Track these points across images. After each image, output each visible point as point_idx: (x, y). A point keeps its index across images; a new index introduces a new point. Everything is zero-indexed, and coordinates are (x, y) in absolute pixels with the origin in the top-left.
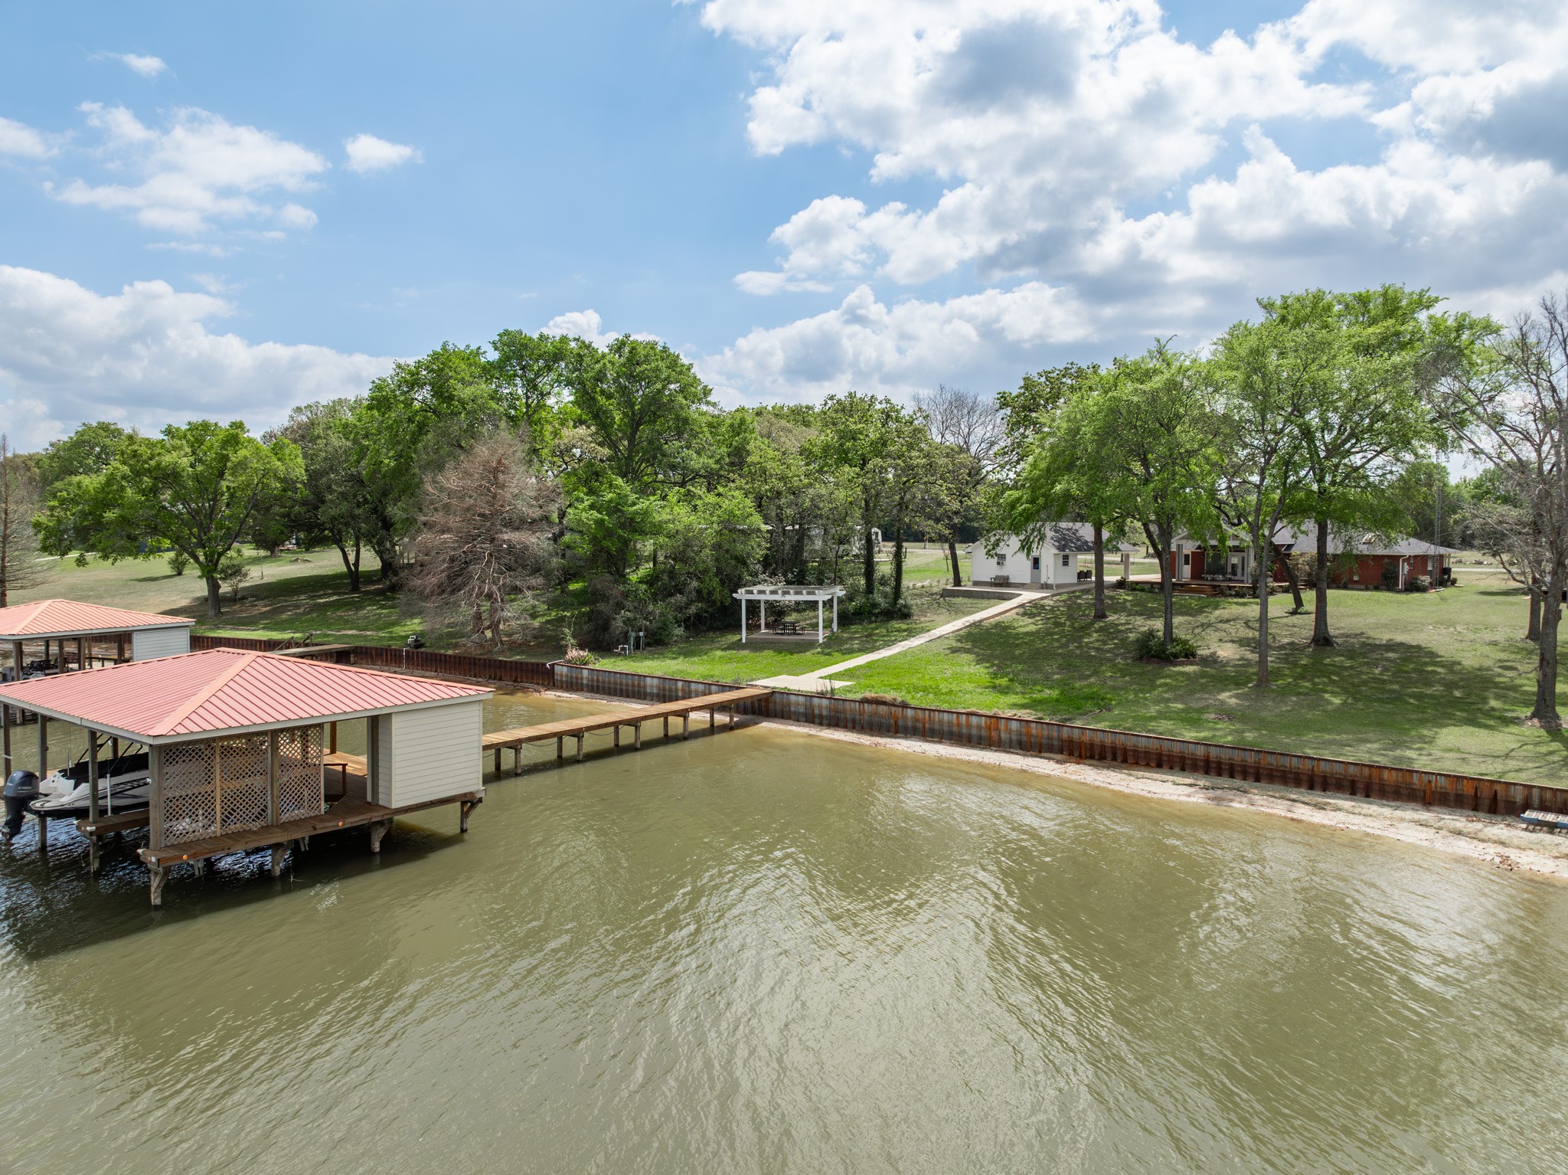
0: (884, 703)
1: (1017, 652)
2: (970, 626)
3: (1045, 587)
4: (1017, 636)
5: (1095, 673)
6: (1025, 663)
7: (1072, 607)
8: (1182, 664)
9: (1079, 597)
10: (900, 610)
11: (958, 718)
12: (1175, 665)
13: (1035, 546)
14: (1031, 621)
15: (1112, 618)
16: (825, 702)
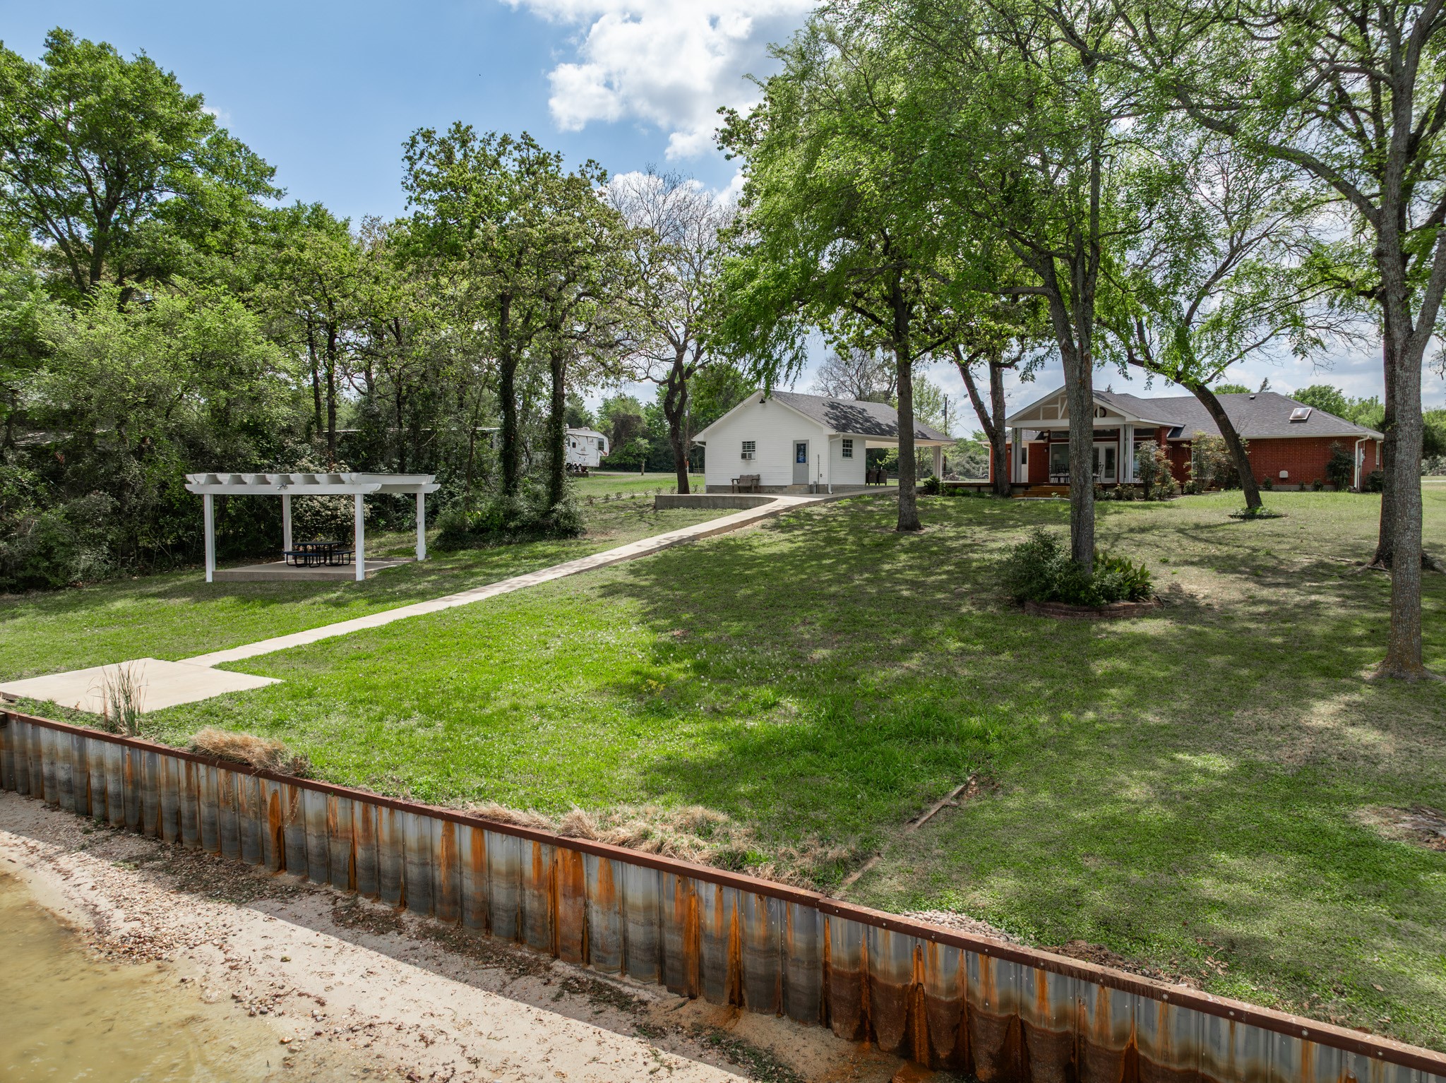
0: (243, 766)
1: (744, 592)
2: (666, 547)
3: (816, 489)
4: (751, 562)
5: (918, 643)
6: (752, 617)
7: (858, 518)
8: (1127, 614)
9: (868, 503)
10: (557, 522)
11: (449, 836)
12: (1114, 617)
13: (781, 371)
14: (786, 536)
15: (930, 529)
16: (111, 753)
